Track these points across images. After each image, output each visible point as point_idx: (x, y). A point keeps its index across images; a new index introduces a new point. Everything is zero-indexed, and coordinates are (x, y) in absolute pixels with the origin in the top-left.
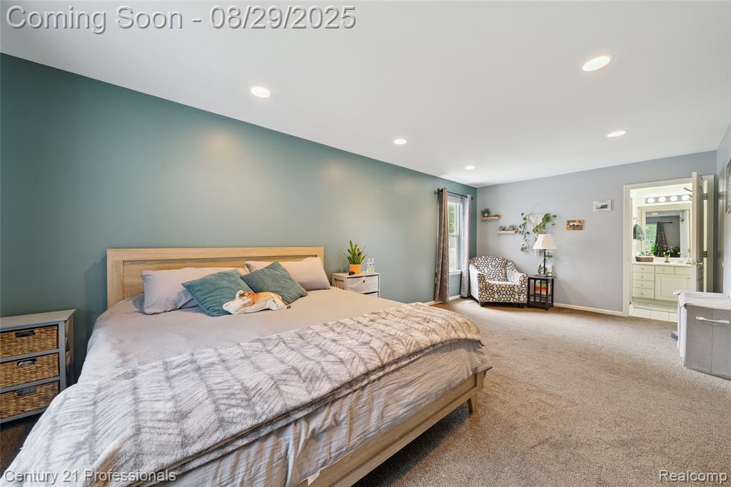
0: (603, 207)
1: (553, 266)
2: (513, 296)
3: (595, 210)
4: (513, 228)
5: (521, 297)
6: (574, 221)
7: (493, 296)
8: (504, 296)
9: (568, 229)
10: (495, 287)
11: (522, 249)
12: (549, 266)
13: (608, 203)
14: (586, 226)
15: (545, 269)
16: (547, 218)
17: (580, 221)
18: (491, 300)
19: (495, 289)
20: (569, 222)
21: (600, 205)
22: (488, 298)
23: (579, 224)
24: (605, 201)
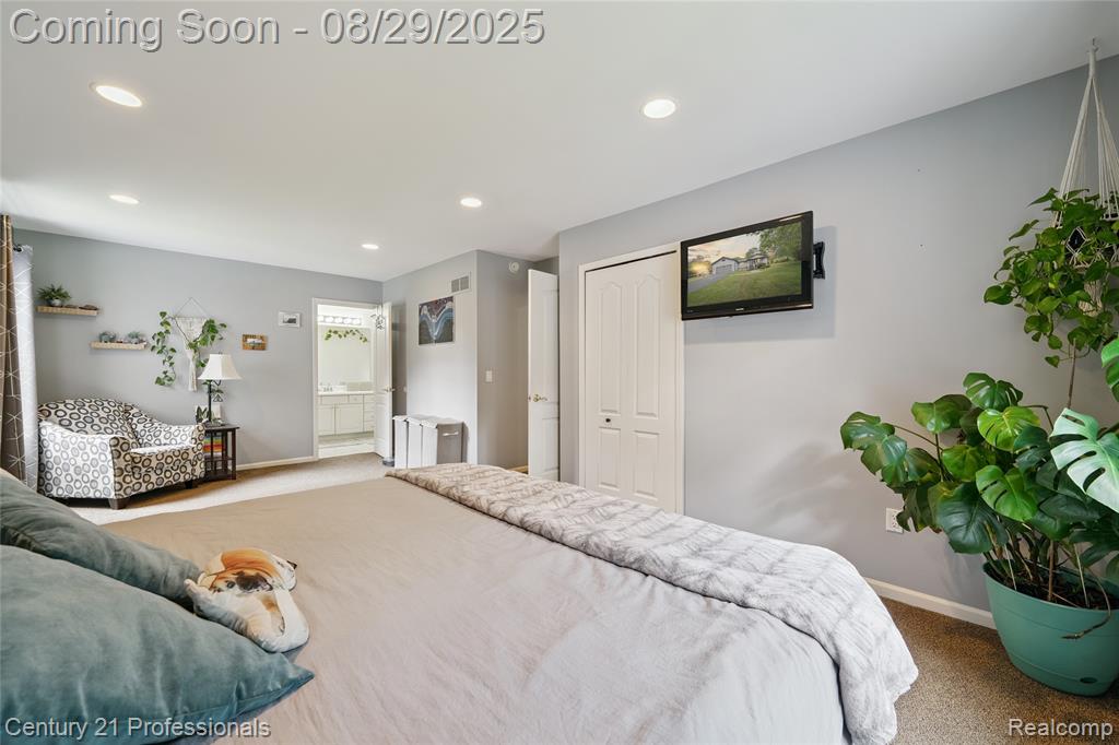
0: (292, 321)
1: (221, 407)
2: (183, 469)
3: (281, 324)
4: (137, 338)
5: (197, 467)
6: (253, 337)
7: (147, 478)
8: (168, 474)
9: (245, 347)
10: (153, 459)
11: (159, 381)
12: (215, 409)
13: (296, 316)
14: (270, 345)
15: (209, 414)
16: (211, 328)
17: (262, 338)
18: (143, 490)
19: (154, 464)
20: (246, 337)
21: (288, 317)
22: (137, 487)
23: (260, 341)
24: (294, 313)
